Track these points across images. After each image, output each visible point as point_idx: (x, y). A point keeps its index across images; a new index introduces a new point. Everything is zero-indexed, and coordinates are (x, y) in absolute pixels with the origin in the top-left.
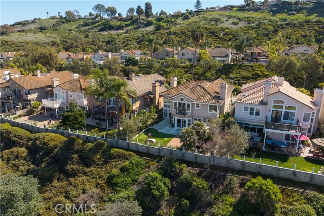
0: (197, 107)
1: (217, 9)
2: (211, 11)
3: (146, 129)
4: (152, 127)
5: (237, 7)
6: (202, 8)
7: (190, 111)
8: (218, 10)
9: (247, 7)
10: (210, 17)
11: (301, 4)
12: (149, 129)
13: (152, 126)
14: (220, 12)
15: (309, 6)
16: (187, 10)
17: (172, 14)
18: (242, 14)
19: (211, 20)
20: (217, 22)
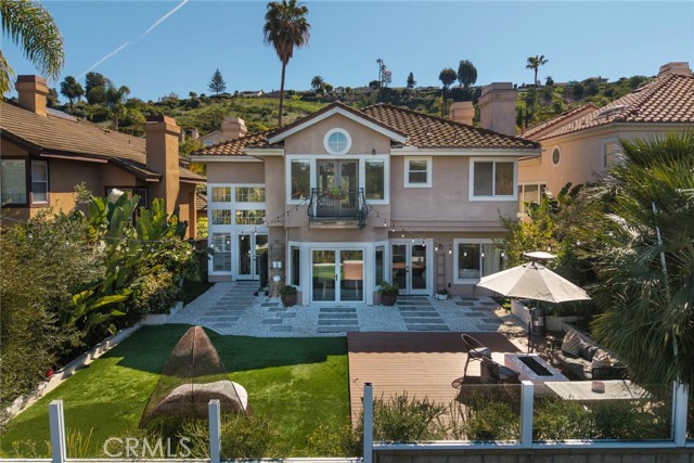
0: (413, 178)
1: (259, 94)
2: (248, 97)
3: (124, 334)
4: (161, 319)
5: (299, 94)
6: (226, 91)
7: (386, 201)
8: (262, 96)
9: (319, 95)
10: (249, 106)
11: (413, 95)
12: (145, 328)
13: (166, 311)
14: (267, 101)
15: (427, 98)
16: (191, 94)
17: (155, 101)
18: (312, 106)
19: (250, 111)
20: (264, 114)
